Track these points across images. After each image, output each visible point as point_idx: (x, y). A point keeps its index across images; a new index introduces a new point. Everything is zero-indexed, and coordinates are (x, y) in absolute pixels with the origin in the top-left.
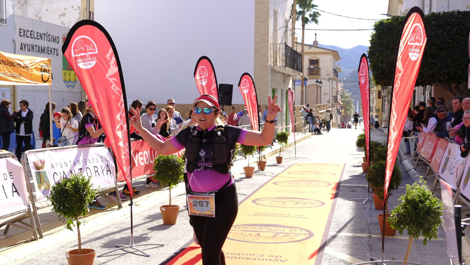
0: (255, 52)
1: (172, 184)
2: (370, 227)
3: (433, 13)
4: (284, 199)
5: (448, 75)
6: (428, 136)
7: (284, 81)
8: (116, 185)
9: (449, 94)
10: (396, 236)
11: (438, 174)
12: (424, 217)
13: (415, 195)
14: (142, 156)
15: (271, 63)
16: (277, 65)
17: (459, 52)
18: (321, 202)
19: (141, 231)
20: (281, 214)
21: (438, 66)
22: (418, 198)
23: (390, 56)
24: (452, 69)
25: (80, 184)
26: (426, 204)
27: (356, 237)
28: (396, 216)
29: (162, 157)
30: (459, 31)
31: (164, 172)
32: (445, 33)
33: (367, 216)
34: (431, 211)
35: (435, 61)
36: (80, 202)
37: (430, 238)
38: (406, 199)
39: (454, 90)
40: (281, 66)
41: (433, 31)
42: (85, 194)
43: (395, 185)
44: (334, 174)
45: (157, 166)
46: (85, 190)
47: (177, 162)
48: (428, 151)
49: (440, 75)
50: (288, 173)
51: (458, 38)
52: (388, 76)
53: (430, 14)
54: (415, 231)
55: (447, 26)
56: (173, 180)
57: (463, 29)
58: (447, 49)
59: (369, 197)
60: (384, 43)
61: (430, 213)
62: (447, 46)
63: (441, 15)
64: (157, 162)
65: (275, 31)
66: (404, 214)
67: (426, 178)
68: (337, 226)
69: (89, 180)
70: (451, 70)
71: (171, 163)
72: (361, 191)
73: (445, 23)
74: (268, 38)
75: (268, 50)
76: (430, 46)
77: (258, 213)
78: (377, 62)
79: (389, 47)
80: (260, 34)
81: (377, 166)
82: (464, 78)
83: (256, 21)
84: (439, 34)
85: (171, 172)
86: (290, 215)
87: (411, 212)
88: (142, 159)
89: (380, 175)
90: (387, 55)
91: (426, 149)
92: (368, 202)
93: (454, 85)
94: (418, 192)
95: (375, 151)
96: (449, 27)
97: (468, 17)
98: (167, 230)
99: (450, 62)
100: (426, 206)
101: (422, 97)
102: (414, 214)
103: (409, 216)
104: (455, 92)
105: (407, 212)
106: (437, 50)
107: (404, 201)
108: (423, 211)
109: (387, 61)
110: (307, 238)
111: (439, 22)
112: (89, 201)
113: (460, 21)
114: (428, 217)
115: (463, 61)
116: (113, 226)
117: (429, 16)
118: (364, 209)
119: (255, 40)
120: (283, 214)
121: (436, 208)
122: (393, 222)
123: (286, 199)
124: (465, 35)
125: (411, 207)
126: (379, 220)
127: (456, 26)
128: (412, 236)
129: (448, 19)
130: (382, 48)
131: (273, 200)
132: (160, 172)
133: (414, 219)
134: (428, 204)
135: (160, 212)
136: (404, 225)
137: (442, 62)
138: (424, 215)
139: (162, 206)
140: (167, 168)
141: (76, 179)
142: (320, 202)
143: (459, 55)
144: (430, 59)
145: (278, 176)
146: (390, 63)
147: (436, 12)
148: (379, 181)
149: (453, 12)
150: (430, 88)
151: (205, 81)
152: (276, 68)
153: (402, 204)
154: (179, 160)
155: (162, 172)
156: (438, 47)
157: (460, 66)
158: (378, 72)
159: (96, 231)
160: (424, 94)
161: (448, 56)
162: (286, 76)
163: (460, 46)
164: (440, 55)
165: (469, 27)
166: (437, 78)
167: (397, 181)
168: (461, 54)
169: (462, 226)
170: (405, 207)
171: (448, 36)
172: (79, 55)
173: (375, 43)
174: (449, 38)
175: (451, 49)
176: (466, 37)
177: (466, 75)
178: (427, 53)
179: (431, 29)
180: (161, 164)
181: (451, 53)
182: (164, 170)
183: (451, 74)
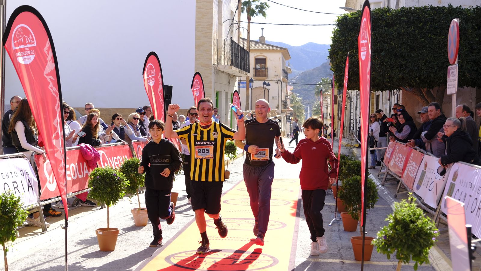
0: (196, 48)
1: (110, 202)
2: (341, 251)
3: (403, 8)
4: (239, 220)
5: (419, 79)
6: (398, 147)
7: (229, 83)
8: (39, 204)
9: (420, 100)
10: (372, 261)
11: (413, 191)
12: (415, 240)
13: (405, 215)
14: (68, 169)
15: (214, 60)
16: (221, 64)
17: (432, 52)
18: (282, 223)
19: (74, 259)
20: (237, 238)
21: (409, 67)
22: (409, 218)
23: (355, 56)
24: (425, 72)
25: (8, 203)
26: (417, 225)
27: (327, 263)
28: (384, 238)
29: (99, 171)
30: (432, 29)
31: (101, 189)
32: (417, 31)
33: (336, 239)
34: (422, 232)
35: (405, 62)
36: (9, 225)
37: (422, 262)
38: (395, 218)
39: (425, 95)
40: (226, 65)
41: (404, 28)
42: (14, 215)
43: (370, 203)
44: (292, 191)
45: (93, 182)
46: (15, 210)
47: (117, 176)
48: (398, 164)
49: (411, 78)
50: (239, 190)
51: (430, 37)
52: (353, 78)
53: (400, 9)
54: (405, 255)
56: (112, 198)
57: (436, 27)
58: (419, 49)
59: (336, 217)
60: (348, 41)
61: (421, 234)
62: (418, 46)
63: (412, 10)
64: (93, 176)
65: (220, 24)
66: (393, 236)
67: (397, 195)
68: (304, 250)
69: (19, 198)
70: (423, 72)
71: (110, 178)
72: (325, 210)
73: (416, 20)
74: (212, 33)
75: (211, 46)
76: (400, 45)
77: (211, 237)
78: (340, 62)
79: (354, 45)
80: (202, 28)
81: (351, 182)
82: (437, 82)
83: (198, 12)
84: (410, 32)
85: (109, 189)
86: (248, 238)
87: (400, 234)
89: (355, 192)
90: (352, 55)
91: (396, 163)
92: (334, 223)
93: (425, 90)
94: (408, 210)
95: (344, 164)
96: (421, 24)
97: (442, 13)
98: (105, 257)
99: (422, 64)
100: (418, 226)
101: (387, 103)
102: (404, 235)
103: (399, 239)
104: (426, 98)
105: (397, 233)
106: (408, 50)
107: (391, 221)
108: (414, 233)
109: (352, 61)
110: (271, 265)
111: (410, 18)
112: (19, 223)
113: (432, 17)
114: (419, 238)
115: (437, 63)
116: (39, 253)
117: (399, 11)
118: (332, 231)
119: (195, 35)
120: (240, 238)
121: (428, 229)
122: (380, 245)
123: (241, 220)
124: (439, 34)
125: (401, 228)
126: (353, 244)
127: (429, 24)
128: (402, 260)
129: (420, 15)
130: (346, 47)
131: (227, 222)
132: (97, 188)
133: (404, 241)
134: (420, 224)
135: (95, 235)
136: (391, 248)
137: (414, 64)
138: (415, 237)
139: (99, 229)
140: (106, 184)
141: (3, 196)
142: (280, 224)
143: (432, 56)
144: (400, 60)
145: (228, 193)
146: (355, 63)
147: (407, 7)
148: (353, 198)
149: (425, 8)
150: (398, 93)
151: (152, 81)
152: (221, 68)
153: (390, 224)
154: (120, 174)
155: (99, 189)
156: (408, 46)
157: (433, 68)
158: (340, 74)
159: (18, 260)
160: (390, 99)
161: (419, 57)
162: (232, 77)
163: (433, 45)
164: (411, 55)
165: (442, 24)
166: (407, 82)
167: (373, 199)
168: (434, 55)
169: (473, 248)
170: (394, 227)
171: (420, 34)
172: (18, 48)
173: (337, 41)
174: (420, 37)
175: (423, 49)
176: (440, 36)
177: (439, 78)
178: (396, 53)
179: (401, 26)
180: (97, 179)
181: (423, 54)
182: (101, 186)
183: (423, 78)
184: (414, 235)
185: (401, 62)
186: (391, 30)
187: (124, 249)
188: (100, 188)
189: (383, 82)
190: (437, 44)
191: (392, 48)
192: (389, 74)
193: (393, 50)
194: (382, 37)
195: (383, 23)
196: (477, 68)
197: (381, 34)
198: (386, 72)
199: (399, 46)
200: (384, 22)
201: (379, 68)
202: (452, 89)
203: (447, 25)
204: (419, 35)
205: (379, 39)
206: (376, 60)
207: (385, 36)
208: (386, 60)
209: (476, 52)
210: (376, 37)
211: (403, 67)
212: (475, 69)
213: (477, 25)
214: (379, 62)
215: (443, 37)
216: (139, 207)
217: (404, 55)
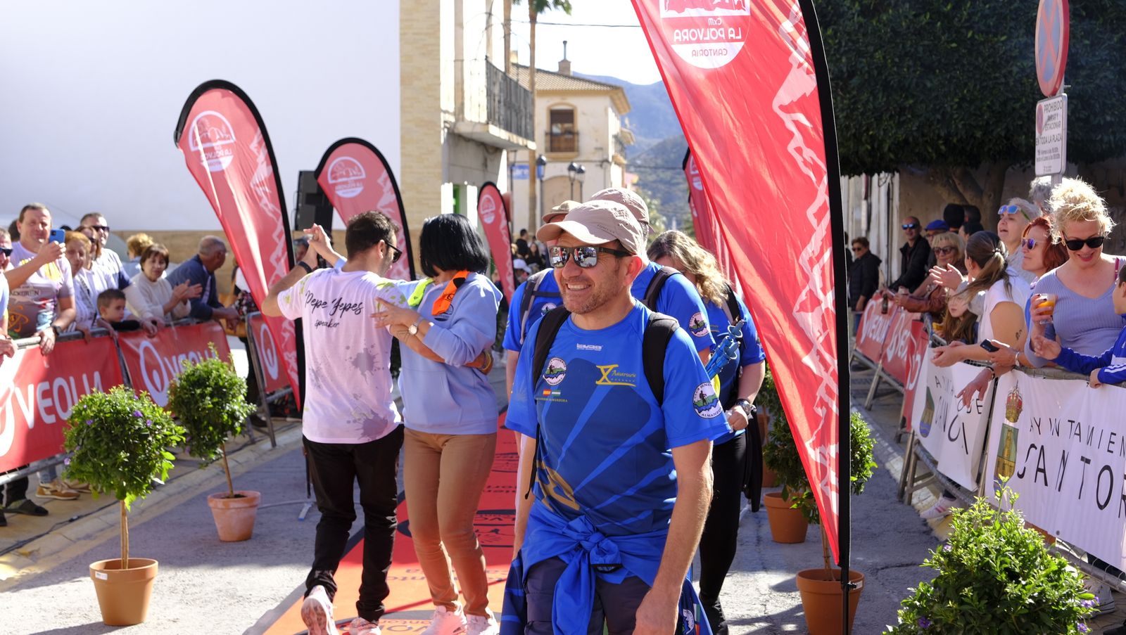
0: (402, 82)
1: (127, 490)
4: (497, 516)
5: (944, 144)
7: (485, 165)
14: (47, 394)
16: (463, 119)
17: (977, 76)
21: (921, 115)
24: (960, 126)
30: (977, 19)
31: (100, 455)
32: (939, 24)
35: (911, 101)
40: (476, 123)
41: (906, 17)
45: (79, 434)
47: (145, 419)
49: (927, 141)
55: (943, 3)
57: (987, 12)
58: (945, 70)
61: (1043, 616)
62: (943, 60)
64: (79, 419)
65: (459, 24)
66: (950, 622)
70: (957, 127)
74: (438, 45)
75: (438, 77)
76: (897, 60)
80: (415, 34)
82: (990, 149)
84: (922, 26)
85: (123, 455)
87: (974, 612)
88: (48, 402)
93: (959, 170)
96: (949, 7)
100: (1032, 590)
101: (859, 206)
102: (990, 616)
104: (960, 188)
105: (963, 613)
106: (918, 73)
108: (1018, 611)
114: (1035, 628)
115: (988, 103)
119: (401, 51)
121: (1061, 598)
123: (501, 517)
124: (993, 30)
125: (976, 597)
126: (803, 592)
127: (968, 5)
132: (89, 453)
134: (1038, 584)
137: (932, 106)
138: (1021, 622)
140: (113, 442)
143: (978, 87)
144: (898, 98)
150: (888, 180)
152: (463, 129)
155: (95, 454)
156: (919, 63)
157: (980, 117)
160: (868, 196)
161: (946, 89)
162: (490, 150)
163: (980, 60)
164: (925, 85)
165: (1001, 7)
166: (917, 151)
168: (981, 83)
171: (947, 32)
174: (948, 38)
175: (955, 69)
176: (995, 35)
177: (994, 141)
178: (890, 78)
179: (898, 11)
180: (88, 427)
181: (955, 80)
182: (100, 446)
183: (955, 140)
184: (1018, 619)
185: (899, 102)
186: (874, 23)
187: (172, 618)
188: (97, 452)
189: (857, 152)
190: (989, 57)
191: (876, 68)
192: (871, 133)
193: (880, 73)
194: (853, 42)
195: (854, 5)
196: (1087, 114)
197: (849, 34)
198: (864, 128)
199: (896, 63)
200: (857, 5)
201: (846, 117)
202: (1046, 163)
203: (1012, 7)
204: (943, 34)
205: (845, 46)
206: (839, 98)
207: (858, 39)
208: (864, 97)
209: (1084, 73)
210: (837, 41)
211: (905, 115)
212: (1082, 116)
213: (1085, 8)
214: (845, 102)
215: (1004, 38)
216: (228, 492)
217: (907, 84)
